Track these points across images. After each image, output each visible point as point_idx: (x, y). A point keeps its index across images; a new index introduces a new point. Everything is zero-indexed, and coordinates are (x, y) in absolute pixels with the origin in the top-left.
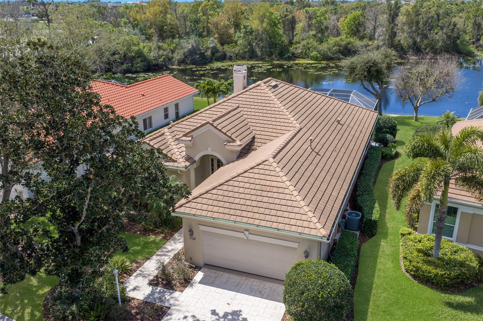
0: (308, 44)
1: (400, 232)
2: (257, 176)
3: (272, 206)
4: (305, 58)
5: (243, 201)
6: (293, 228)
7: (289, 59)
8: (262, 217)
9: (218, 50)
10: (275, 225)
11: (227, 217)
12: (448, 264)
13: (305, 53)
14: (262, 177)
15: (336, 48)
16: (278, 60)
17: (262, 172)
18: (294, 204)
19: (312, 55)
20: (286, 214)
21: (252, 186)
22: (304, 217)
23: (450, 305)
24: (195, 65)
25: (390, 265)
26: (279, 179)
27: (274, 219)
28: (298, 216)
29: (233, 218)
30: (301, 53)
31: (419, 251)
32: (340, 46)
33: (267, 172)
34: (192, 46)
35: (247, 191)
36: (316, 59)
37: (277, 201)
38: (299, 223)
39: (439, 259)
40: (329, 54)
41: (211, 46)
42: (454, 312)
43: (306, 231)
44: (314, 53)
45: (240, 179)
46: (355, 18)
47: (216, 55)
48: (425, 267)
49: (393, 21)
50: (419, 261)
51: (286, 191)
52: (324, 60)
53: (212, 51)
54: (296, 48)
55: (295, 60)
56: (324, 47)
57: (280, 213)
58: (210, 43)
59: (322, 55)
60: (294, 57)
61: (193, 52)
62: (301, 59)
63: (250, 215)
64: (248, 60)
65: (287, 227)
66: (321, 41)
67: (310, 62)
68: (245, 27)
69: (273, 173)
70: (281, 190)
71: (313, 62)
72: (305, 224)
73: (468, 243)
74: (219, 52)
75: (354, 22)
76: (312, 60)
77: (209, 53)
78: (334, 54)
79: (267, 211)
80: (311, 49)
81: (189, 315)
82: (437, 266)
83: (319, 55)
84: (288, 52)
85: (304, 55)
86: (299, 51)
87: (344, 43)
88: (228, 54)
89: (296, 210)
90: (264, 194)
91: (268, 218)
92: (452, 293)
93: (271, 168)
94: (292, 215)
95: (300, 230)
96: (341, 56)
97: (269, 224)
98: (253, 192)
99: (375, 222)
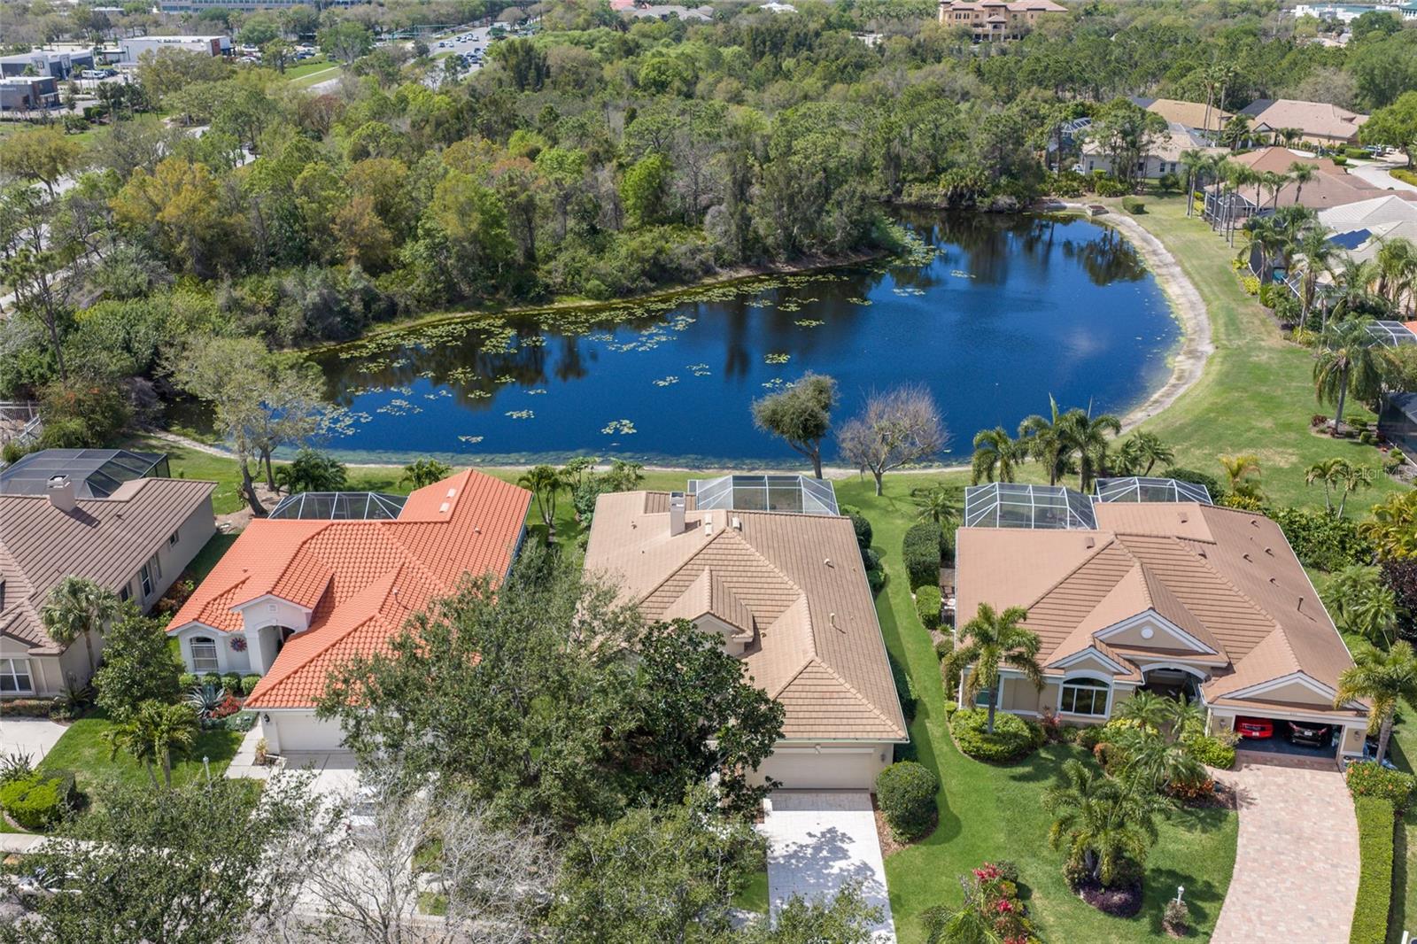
0: (573, 259)
1: (946, 709)
2: (809, 682)
3: (840, 715)
4: (572, 294)
5: (807, 715)
6: (871, 735)
7: (539, 300)
8: (834, 728)
9: (377, 294)
10: (852, 735)
11: (799, 735)
12: (1004, 737)
13: (572, 284)
14: (815, 682)
15: (636, 267)
16: (515, 305)
17: (812, 675)
18: (862, 708)
19: (589, 286)
20: (858, 721)
21: (810, 695)
22: (877, 721)
23: (1014, 778)
24: (334, 339)
25: (946, 749)
26: (834, 682)
27: (848, 728)
28: (871, 722)
29: (805, 735)
30: (564, 283)
31: (974, 729)
32: (642, 260)
33: (819, 675)
34: (320, 295)
35: (807, 702)
36: (597, 295)
37: (843, 708)
38: (874, 728)
39: (994, 734)
40: (624, 281)
41: (360, 286)
42: (1017, 784)
43: (885, 735)
44: (594, 283)
45: (792, 688)
46: (650, 174)
47: (374, 307)
48: (985, 746)
49: (742, 193)
50: (977, 740)
51: (848, 695)
52: (614, 296)
53: (362, 300)
54: (549, 272)
55: (553, 302)
56: (608, 265)
57: (851, 721)
58: (354, 281)
59: (609, 286)
60: (549, 294)
61: (324, 309)
62: (565, 298)
63: (822, 728)
64: (447, 310)
65: (865, 735)
66: (600, 250)
67: (587, 303)
68: (428, 233)
69: (825, 676)
70: (842, 695)
71: (594, 303)
72: (881, 728)
73: (1013, 708)
74: (380, 300)
75: (650, 183)
76: (589, 298)
77: (358, 306)
78: (634, 281)
79: (838, 722)
80: (584, 274)
81: (789, 842)
82: (996, 743)
83: (603, 287)
84: (536, 285)
85: (571, 289)
86: (559, 280)
87: (650, 253)
88: (401, 302)
89: (866, 715)
90: (826, 701)
91: (842, 728)
92: (1012, 766)
93: (821, 670)
94: (865, 721)
95: (878, 735)
96: (648, 284)
97: (845, 735)
98: (813, 702)
99: (916, 701)
